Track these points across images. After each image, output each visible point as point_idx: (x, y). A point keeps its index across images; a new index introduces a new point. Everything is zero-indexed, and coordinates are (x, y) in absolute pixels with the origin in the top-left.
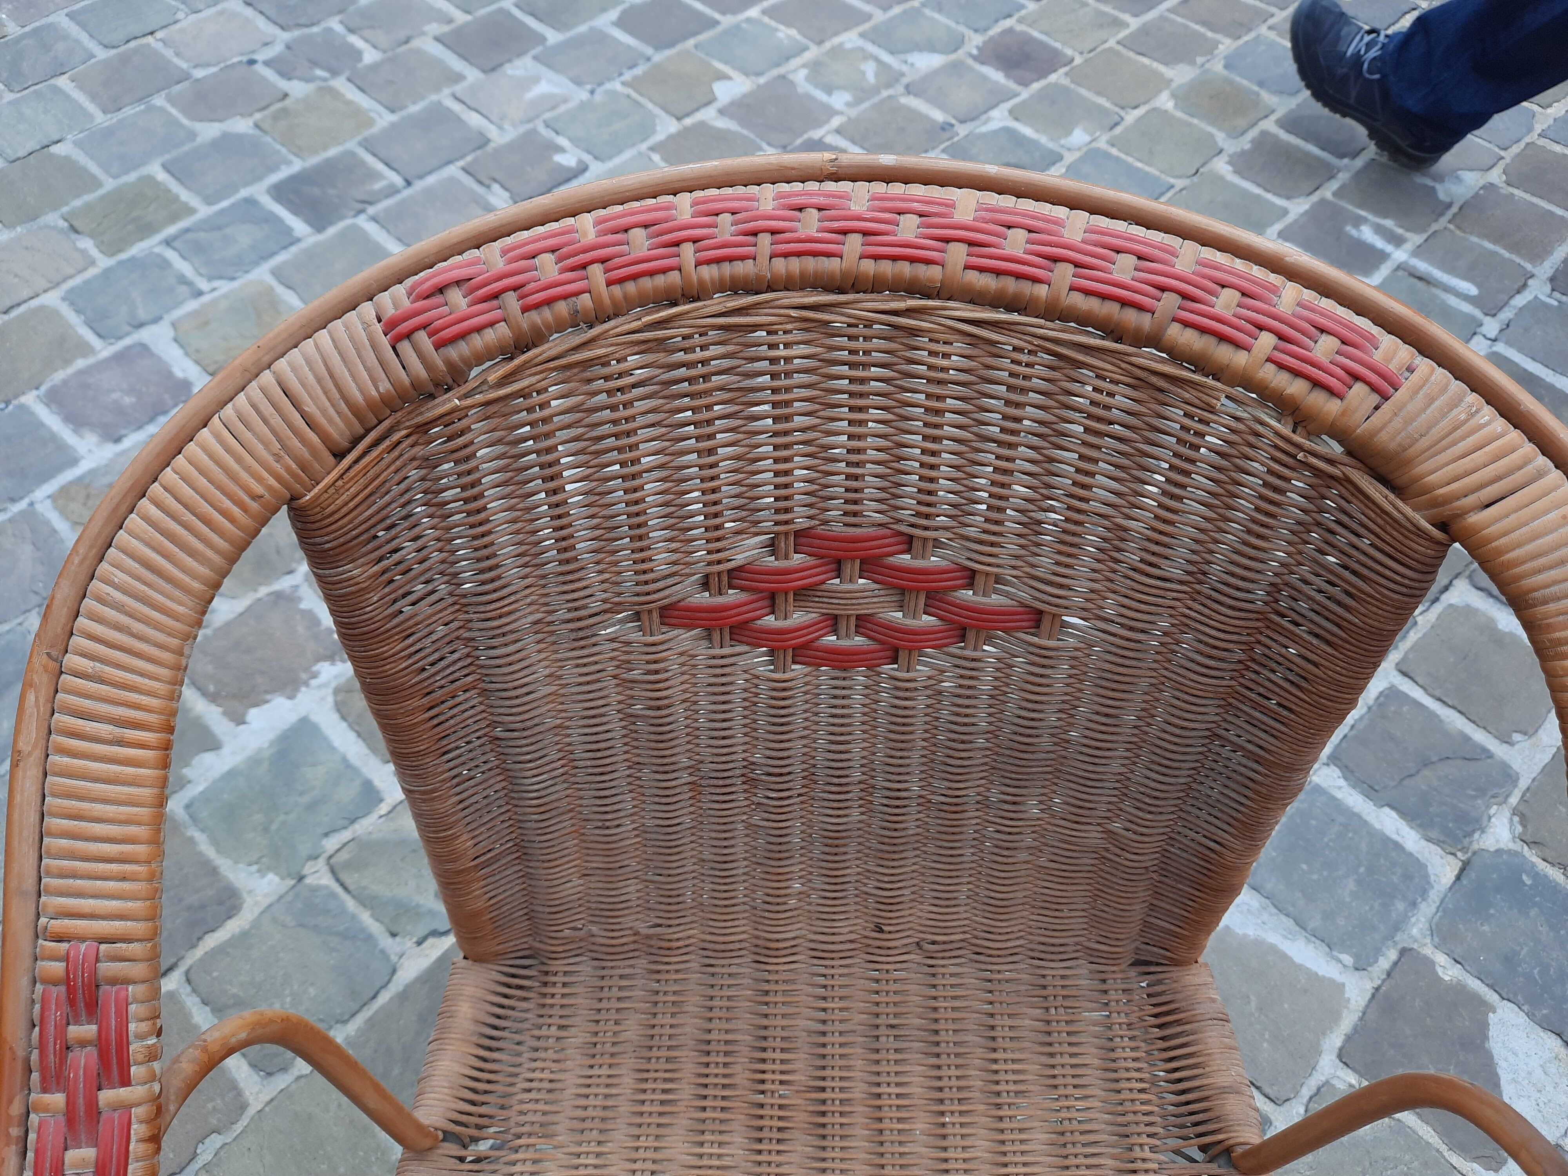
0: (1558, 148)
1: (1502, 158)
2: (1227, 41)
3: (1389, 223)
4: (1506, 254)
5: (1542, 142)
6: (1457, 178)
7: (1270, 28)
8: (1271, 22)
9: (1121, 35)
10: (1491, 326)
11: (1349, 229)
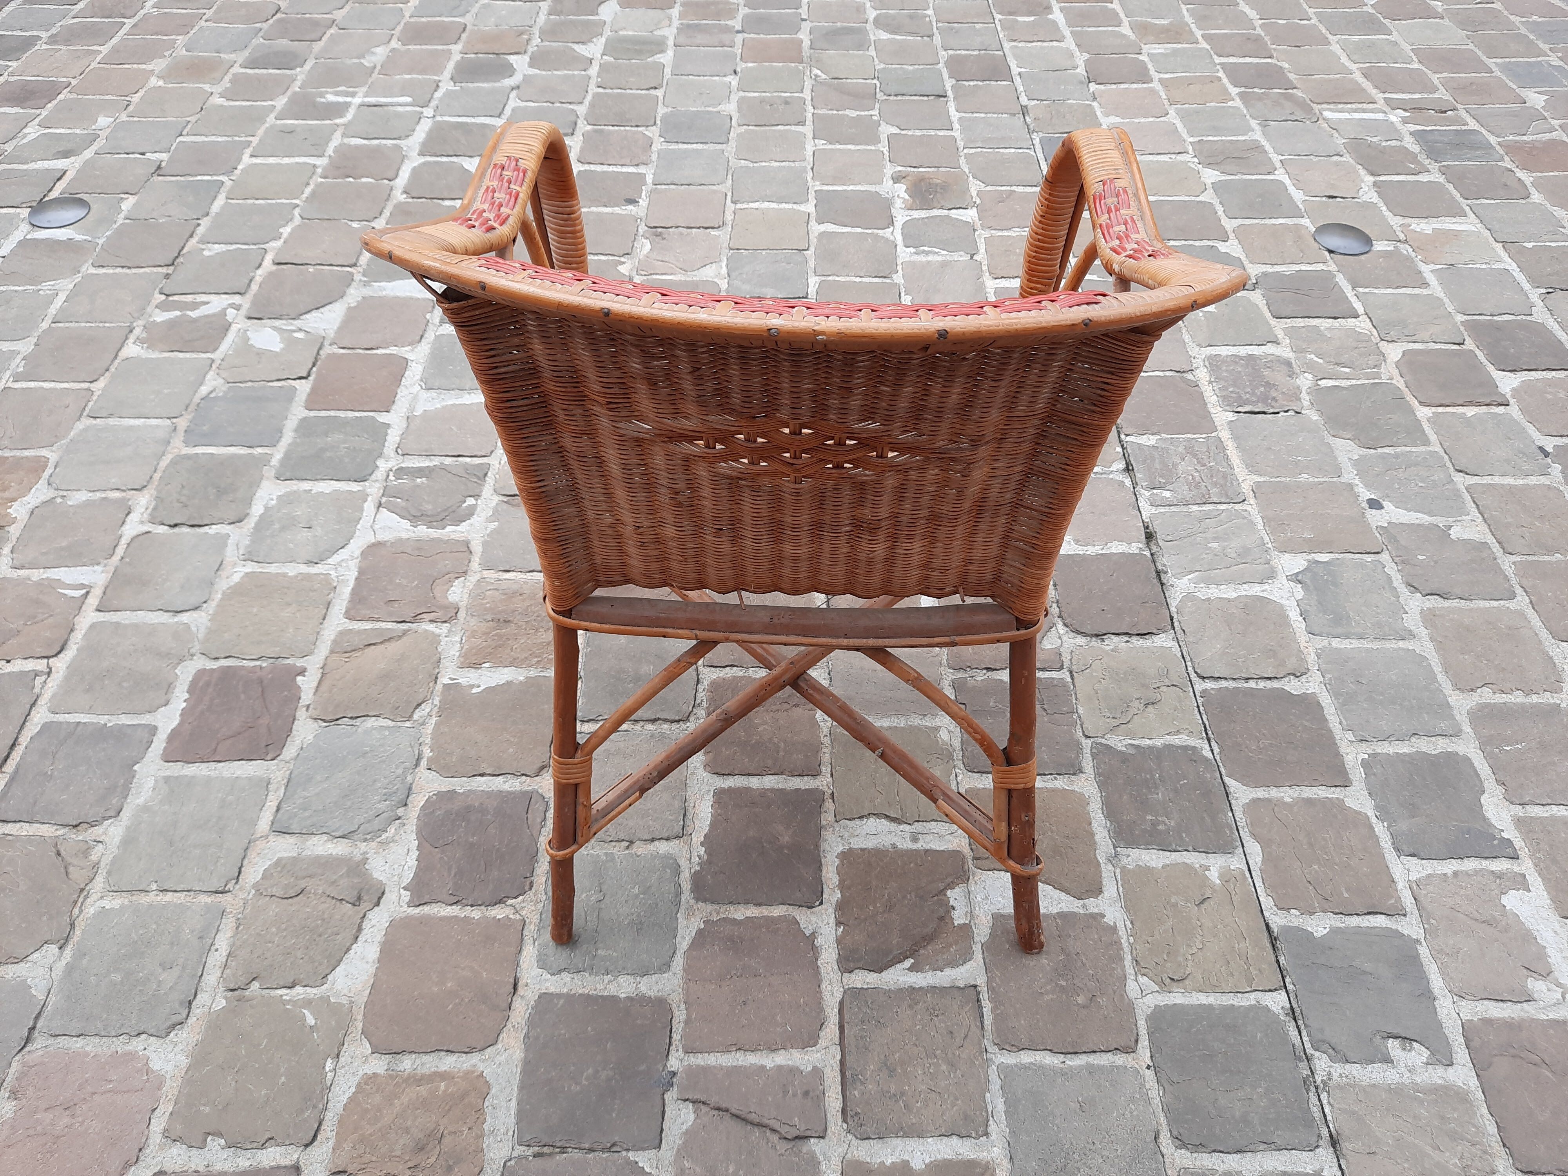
0: (423, 20)
1: (392, 35)
2: (181, 37)
3: (342, 88)
4: (420, 77)
5: (412, 20)
6: (372, 53)
7: (206, 21)
8: (204, 18)
9: (98, 59)
10: (428, 112)
11: (318, 99)
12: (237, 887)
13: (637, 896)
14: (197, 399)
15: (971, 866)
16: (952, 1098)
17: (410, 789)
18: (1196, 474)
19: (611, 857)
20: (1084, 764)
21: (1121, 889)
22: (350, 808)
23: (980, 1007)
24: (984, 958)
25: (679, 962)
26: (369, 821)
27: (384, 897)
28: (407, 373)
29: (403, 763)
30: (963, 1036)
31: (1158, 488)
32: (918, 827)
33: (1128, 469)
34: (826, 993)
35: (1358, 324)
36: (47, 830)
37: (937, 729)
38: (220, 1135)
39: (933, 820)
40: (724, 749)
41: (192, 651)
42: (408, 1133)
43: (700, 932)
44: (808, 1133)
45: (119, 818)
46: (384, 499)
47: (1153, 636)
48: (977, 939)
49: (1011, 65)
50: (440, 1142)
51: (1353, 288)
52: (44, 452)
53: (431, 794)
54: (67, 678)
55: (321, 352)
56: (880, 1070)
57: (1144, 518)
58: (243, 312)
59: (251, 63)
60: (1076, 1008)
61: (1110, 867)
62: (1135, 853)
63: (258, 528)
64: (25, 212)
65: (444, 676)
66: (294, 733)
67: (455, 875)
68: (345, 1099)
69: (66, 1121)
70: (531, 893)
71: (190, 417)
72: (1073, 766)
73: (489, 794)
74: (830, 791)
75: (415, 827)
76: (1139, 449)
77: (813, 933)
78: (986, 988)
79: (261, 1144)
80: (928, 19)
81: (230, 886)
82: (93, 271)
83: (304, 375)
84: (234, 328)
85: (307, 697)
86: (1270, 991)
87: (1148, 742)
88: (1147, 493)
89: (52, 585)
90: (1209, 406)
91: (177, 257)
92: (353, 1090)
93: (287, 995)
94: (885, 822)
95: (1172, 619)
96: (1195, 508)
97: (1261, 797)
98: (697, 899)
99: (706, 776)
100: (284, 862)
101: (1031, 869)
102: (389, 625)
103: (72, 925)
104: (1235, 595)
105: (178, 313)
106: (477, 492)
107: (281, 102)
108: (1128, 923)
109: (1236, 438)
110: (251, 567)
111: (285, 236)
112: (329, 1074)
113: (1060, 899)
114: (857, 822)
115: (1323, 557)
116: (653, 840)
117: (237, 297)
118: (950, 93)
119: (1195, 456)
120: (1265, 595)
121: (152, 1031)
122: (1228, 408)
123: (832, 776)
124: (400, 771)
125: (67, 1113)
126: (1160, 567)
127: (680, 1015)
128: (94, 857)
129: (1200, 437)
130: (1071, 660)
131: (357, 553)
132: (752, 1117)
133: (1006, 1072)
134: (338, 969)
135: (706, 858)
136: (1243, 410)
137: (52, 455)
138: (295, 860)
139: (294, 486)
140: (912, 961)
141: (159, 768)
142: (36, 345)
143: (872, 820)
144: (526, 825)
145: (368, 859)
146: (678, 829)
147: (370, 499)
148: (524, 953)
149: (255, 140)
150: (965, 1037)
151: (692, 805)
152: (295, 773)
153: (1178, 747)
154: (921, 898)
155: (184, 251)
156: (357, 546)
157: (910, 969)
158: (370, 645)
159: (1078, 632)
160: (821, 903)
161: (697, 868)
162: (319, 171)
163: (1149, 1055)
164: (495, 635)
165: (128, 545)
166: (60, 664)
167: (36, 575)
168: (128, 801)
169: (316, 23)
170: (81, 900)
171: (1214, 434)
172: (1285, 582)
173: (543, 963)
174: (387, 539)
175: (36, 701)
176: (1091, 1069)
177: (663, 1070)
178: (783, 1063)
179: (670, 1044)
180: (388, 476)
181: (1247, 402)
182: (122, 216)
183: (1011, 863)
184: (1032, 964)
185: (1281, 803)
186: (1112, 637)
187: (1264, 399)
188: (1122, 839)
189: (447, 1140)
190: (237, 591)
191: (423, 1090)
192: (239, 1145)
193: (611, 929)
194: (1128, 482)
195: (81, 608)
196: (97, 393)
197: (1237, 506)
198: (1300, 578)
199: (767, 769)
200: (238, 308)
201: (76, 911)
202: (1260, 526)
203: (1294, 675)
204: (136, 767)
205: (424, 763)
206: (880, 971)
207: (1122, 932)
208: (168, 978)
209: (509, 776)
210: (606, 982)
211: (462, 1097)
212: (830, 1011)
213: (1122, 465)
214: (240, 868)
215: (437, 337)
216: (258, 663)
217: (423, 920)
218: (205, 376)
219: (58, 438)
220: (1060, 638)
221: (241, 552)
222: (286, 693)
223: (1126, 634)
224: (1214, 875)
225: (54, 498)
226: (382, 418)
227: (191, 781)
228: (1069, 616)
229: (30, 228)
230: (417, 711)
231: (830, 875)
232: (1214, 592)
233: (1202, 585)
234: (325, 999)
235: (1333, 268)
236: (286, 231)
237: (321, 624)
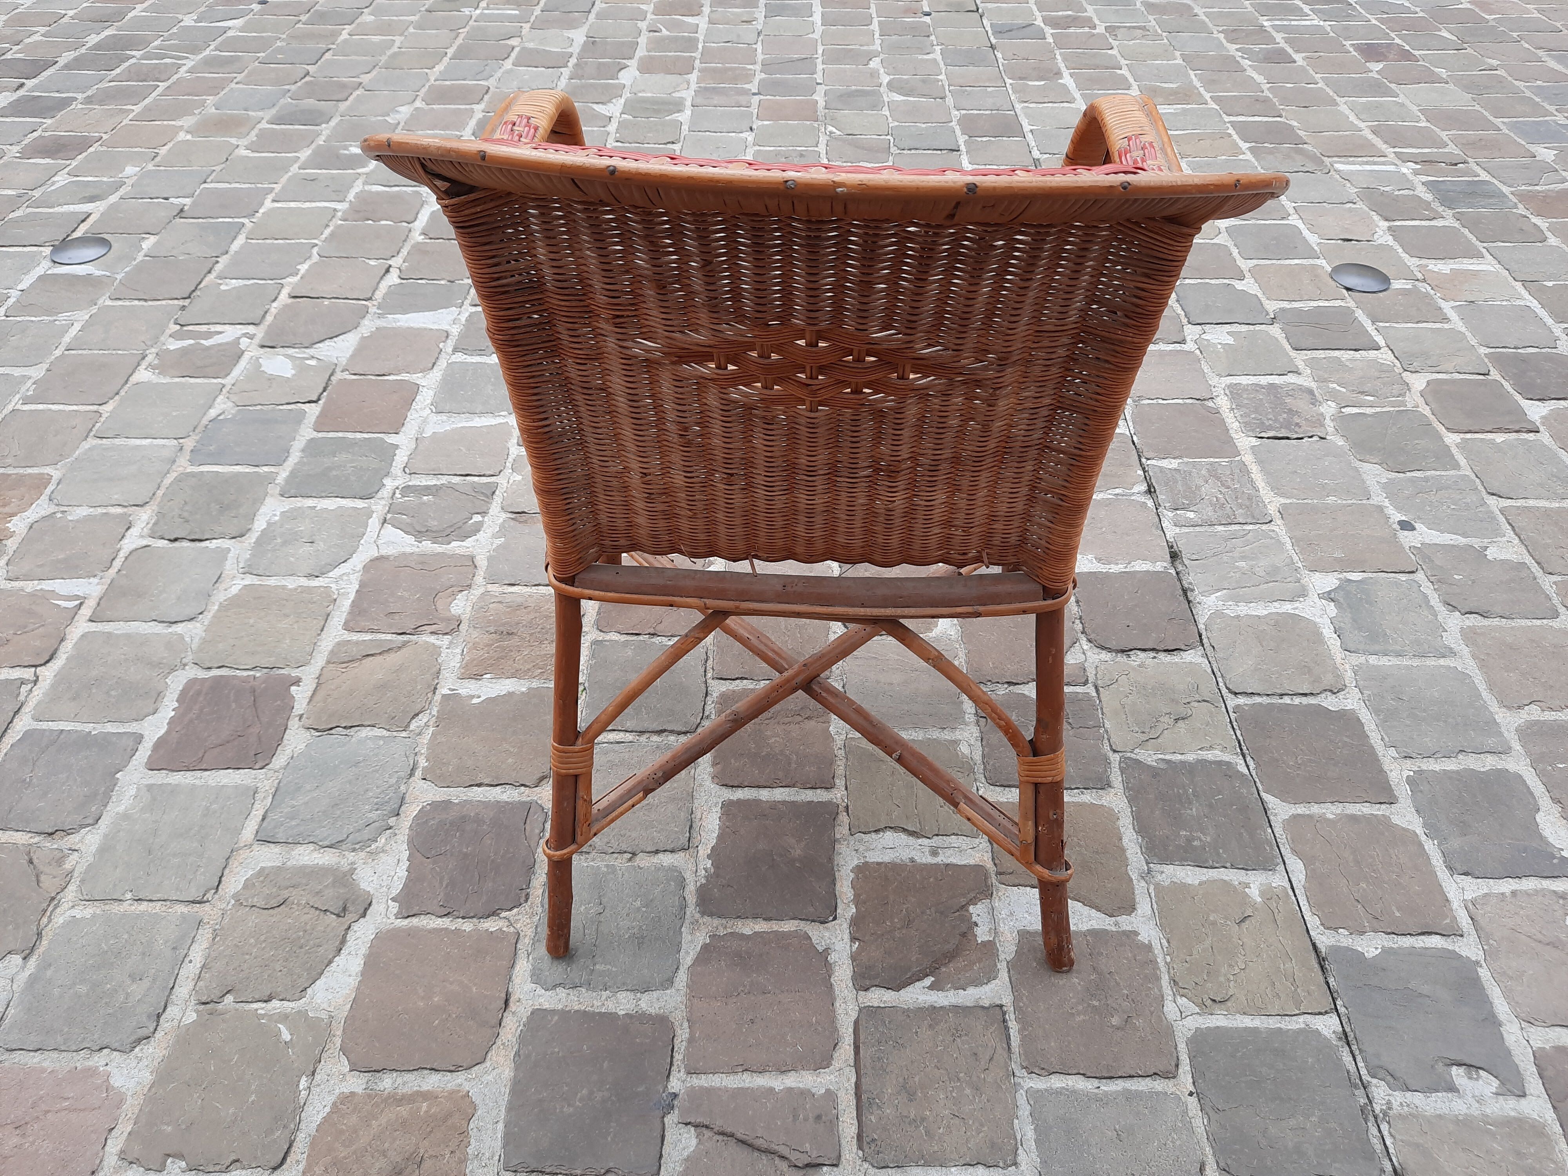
0: (448, 83)
1: (417, 96)
2: (211, 98)
4: (442, 132)
6: (397, 111)
7: (237, 83)
8: (235, 81)
9: (130, 117)
11: (342, 152)
12: (217, 896)
13: (639, 909)
14: (205, 421)
15: (994, 881)
16: (977, 1124)
17: (403, 798)
18: (1220, 496)
19: (612, 869)
20: (1112, 778)
21: (1155, 906)
22: (339, 817)
23: (1007, 1028)
24: (1010, 977)
25: (682, 978)
26: (359, 830)
27: (371, 908)
28: (418, 397)
29: (397, 772)
30: (988, 1057)
31: (1183, 509)
32: (936, 841)
33: (1151, 491)
34: (840, 1012)
35: (1380, 356)
36: (21, 838)
37: (956, 742)
38: (180, 1156)
39: (953, 834)
40: (733, 761)
41: (184, 661)
42: (385, 1156)
43: (705, 947)
44: (820, 1161)
45: (97, 826)
46: (389, 516)
47: (1182, 653)
48: (1002, 957)
49: (1023, 123)
50: (419, 1167)
51: (1373, 323)
52: (47, 470)
53: (425, 804)
54: (54, 686)
55: (332, 378)
56: (899, 1093)
57: (1168, 538)
58: (256, 341)
59: (278, 120)
60: (1110, 1030)
61: (1143, 884)
62: (1169, 869)
63: (259, 542)
64: (47, 251)
65: (443, 687)
66: (285, 741)
67: (447, 886)
68: (319, 1119)
69: (15, 1140)
70: (527, 906)
71: (197, 438)
72: (1100, 780)
73: (486, 804)
74: (845, 805)
75: (406, 837)
76: (1161, 472)
77: (827, 950)
78: (1012, 1008)
79: (225, 1166)
80: (940, 83)
81: (209, 896)
82: (109, 303)
83: (314, 399)
84: (247, 356)
85: (300, 705)
86: (1320, 1013)
87: (1180, 757)
88: (1170, 514)
89: (44, 596)
90: (1231, 432)
91: (194, 291)
92: (327, 1109)
93: (262, 1009)
94: (903, 836)
95: (1200, 636)
96: (1220, 528)
97: (1301, 813)
98: (703, 913)
99: (714, 788)
100: (266, 872)
101: (1061, 875)
102: (389, 637)
103: (39, 935)
104: (1266, 613)
105: (192, 342)
106: (484, 509)
107: (304, 154)
108: (1164, 942)
109: (1260, 462)
110: (249, 580)
111: (302, 272)
112: (303, 1092)
113: (1090, 916)
114: (873, 835)
115: (1356, 576)
116: (657, 852)
117: (251, 327)
118: (963, 148)
119: (1218, 479)
120: (1297, 612)
121: (115, 1045)
122: (1250, 433)
123: (846, 789)
124: (393, 780)
125: (18, 1131)
126: (1186, 586)
127: (683, 1034)
128: (68, 866)
129: (1224, 461)
130: (1096, 675)
131: (360, 567)
132: (760, 1142)
133: (1035, 1096)
134: (318, 982)
135: (712, 870)
136: (1266, 436)
137: (55, 473)
138: (279, 870)
139: (300, 502)
140: (933, 979)
141: (142, 775)
142: (48, 370)
143: (889, 834)
144: (523, 836)
145: (355, 869)
146: (683, 840)
147: (374, 515)
148: (517, 968)
149: (278, 187)
150: (991, 1059)
151: (699, 816)
152: (284, 782)
153: (1211, 762)
154: (942, 913)
155: (201, 286)
156: (358, 561)
157: (931, 987)
158: (368, 655)
159: (1103, 648)
160: (835, 919)
161: (703, 881)
162: (339, 214)
163: (1191, 1081)
164: (497, 647)
165: (126, 558)
166: (48, 673)
167: (30, 586)
168: (108, 808)
169: (343, 86)
170: (50, 909)
171: (1237, 459)
172: (1317, 600)
173: (536, 977)
174: (390, 553)
175: (19, 709)
176: (1128, 1095)
177: (664, 1092)
178: (793, 1085)
179: (671, 1064)
180: (394, 493)
181: (1270, 428)
182: (142, 253)
183: (1039, 868)
184: (1061, 983)
185: (1322, 819)
186: (1139, 653)
187: (1287, 425)
188: (1155, 855)
189: (427, 1164)
190: (234, 603)
191: (403, 1111)
192: (201, 1168)
193: (611, 943)
194: (1150, 503)
195: (73, 618)
196: (105, 415)
197: (1264, 527)
198: (1332, 596)
199: (778, 781)
200: (251, 337)
201: (45, 920)
202: (1289, 546)
203: (1331, 691)
204: (118, 776)
205: (418, 773)
206: (898, 989)
207: (1157, 950)
208: (137, 990)
209: (507, 786)
210: (604, 998)
211: (445, 1119)
212: (844, 1031)
213: (1144, 487)
214: (221, 878)
215: (449, 365)
216: (251, 673)
217: (411, 933)
218: (214, 400)
219: (62, 457)
220: (1084, 653)
221: (241, 565)
222: (279, 702)
223: (1153, 650)
224: (1254, 893)
225: (54, 513)
226: (391, 439)
227: (174, 790)
228: (1093, 632)
229: (50, 264)
230: (413, 721)
231: (845, 889)
232: (1243, 609)
233: (1230, 603)
234: (302, 1014)
235: (1352, 304)
236: (303, 268)
237: (319, 635)
